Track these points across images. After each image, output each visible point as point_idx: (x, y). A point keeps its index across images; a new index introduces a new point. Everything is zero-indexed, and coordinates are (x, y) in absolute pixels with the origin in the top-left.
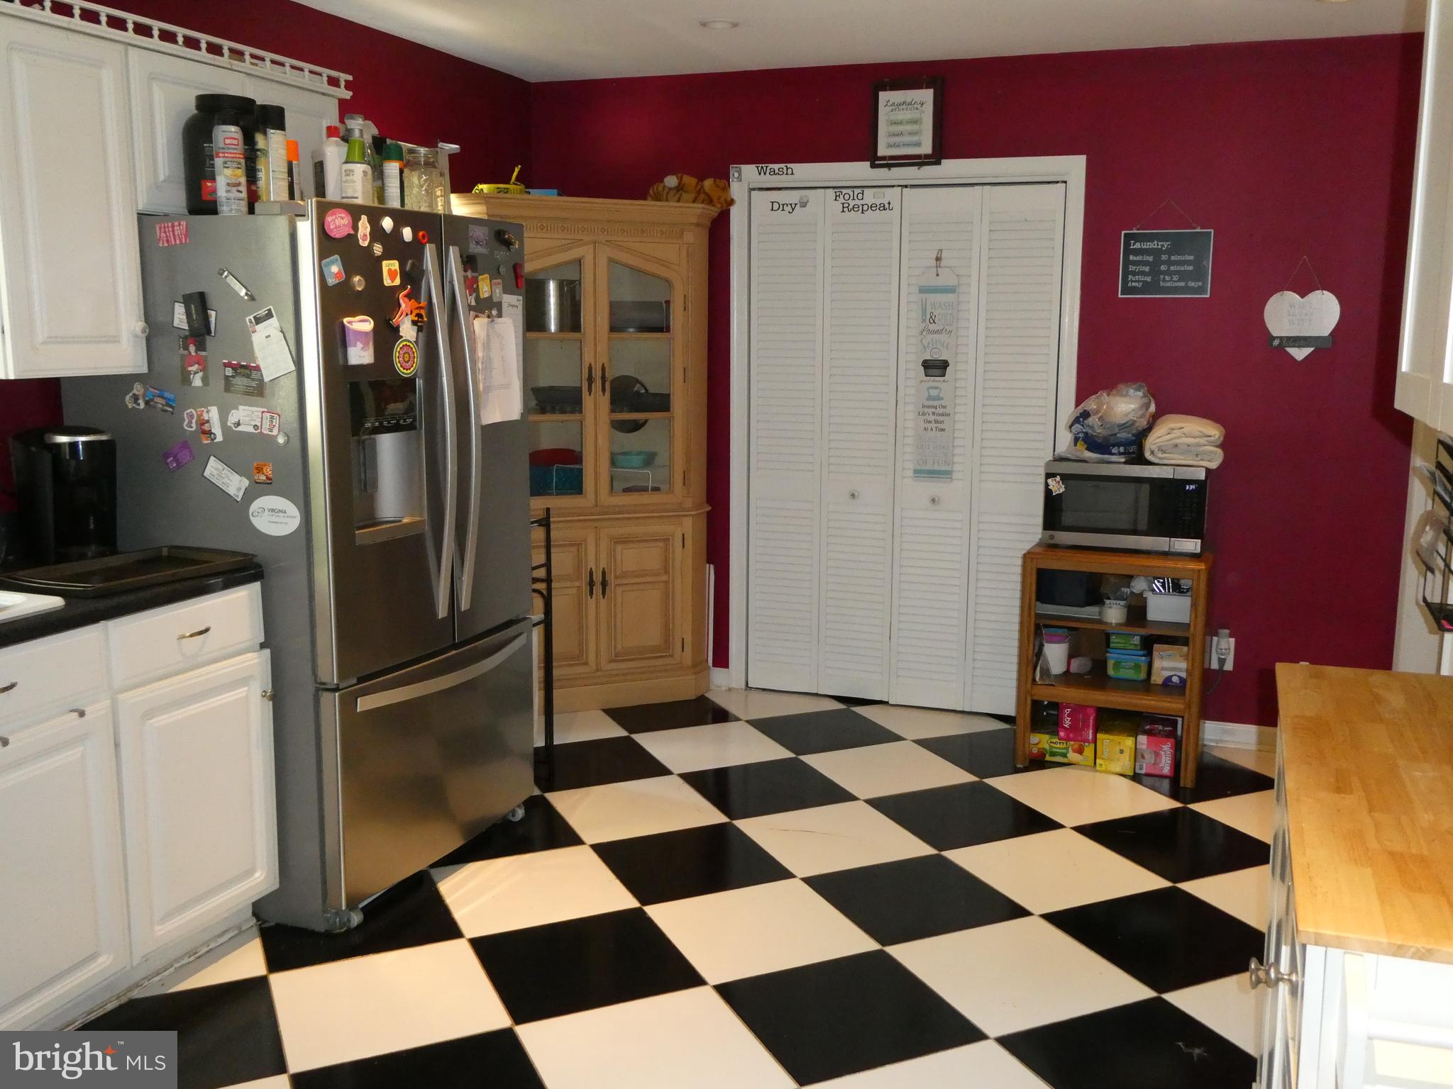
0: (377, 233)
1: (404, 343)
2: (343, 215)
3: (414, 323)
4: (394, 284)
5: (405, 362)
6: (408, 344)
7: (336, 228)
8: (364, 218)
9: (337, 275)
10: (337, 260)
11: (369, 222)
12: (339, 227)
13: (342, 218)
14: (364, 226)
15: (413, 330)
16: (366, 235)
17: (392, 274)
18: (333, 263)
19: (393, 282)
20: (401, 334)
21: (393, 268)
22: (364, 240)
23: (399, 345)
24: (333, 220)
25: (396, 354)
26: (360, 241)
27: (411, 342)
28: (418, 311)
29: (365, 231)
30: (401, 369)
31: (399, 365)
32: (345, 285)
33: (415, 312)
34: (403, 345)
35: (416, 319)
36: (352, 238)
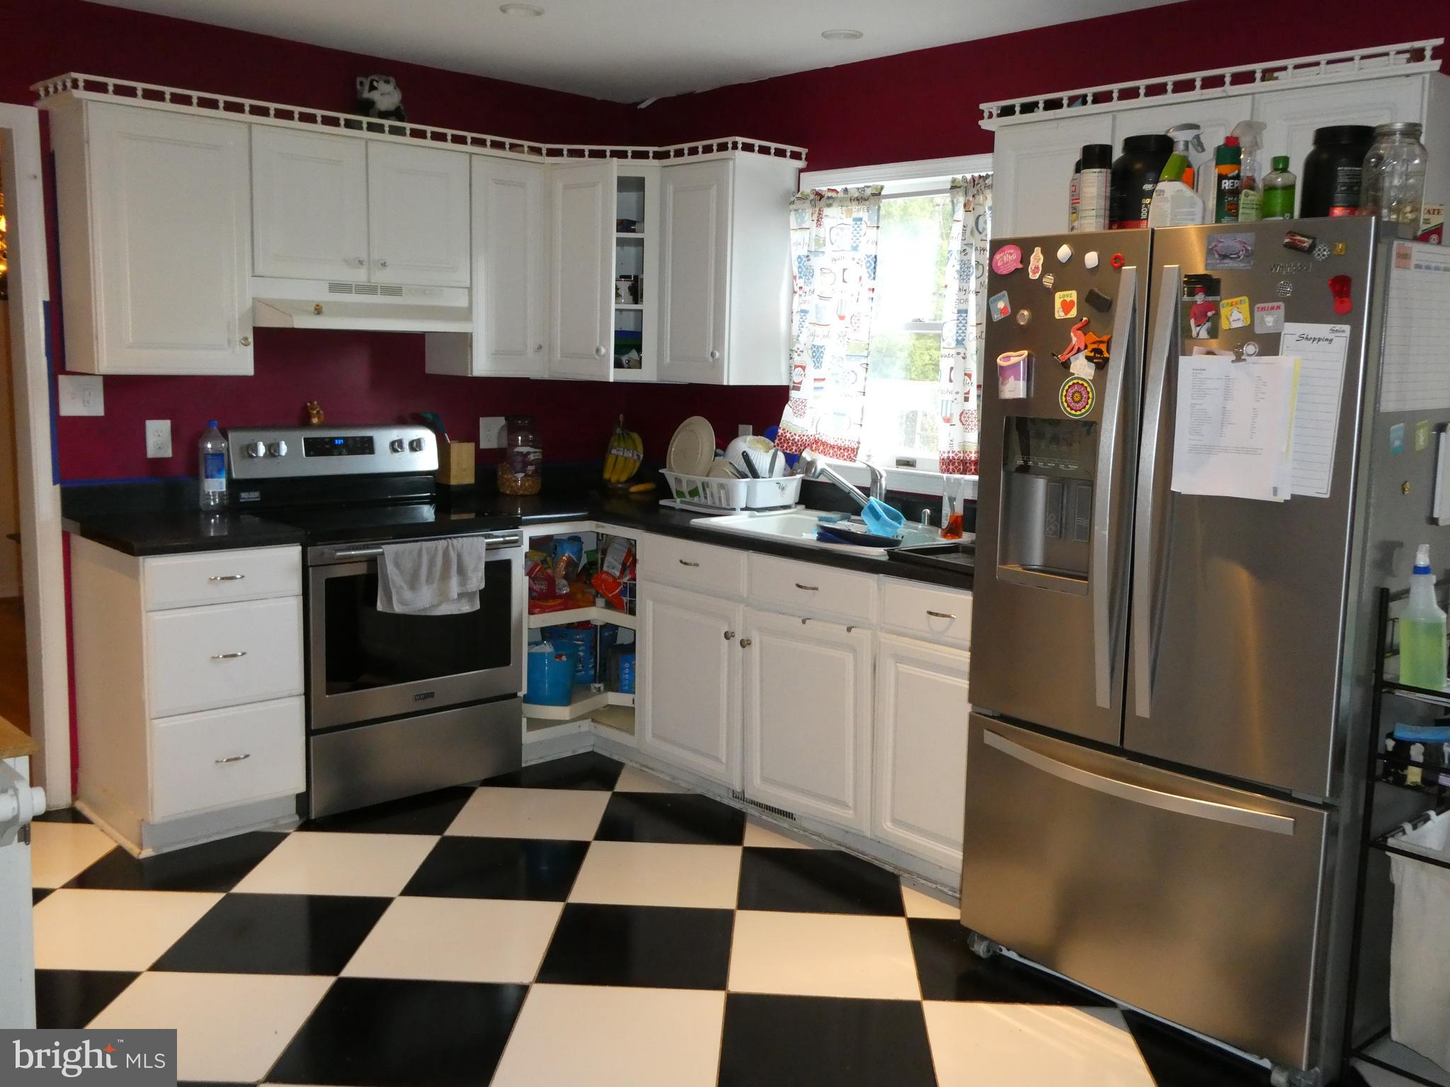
0: (1051, 264)
1: (1075, 381)
2: (1012, 251)
3: (1089, 359)
4: (1069, 316)
5: (1076, 402)
6: (1081, 382)
7: (1004, 264)
8: (1038, 250)
9: (1003, 311)
10: (1004, 296)
11: (1042, 253)
12: (1007, 263)
13: (1011, 254)
14: (1037, 258)
15: (1090, 368)
16: (1038, 268)
17: (1067, 306)
18: (1000, 299)
19: (1066, 314)
20: (1071, 371)
21: (1068, 299)
22: (1034, 273)
23: (1068, 383)
24: (1001, 257)
25: (1063, 392)
26: (1031, 274)
27: (1087, 382)
28: (1095, 346)
29: (1037, 264)
30: (1068, 409)
31: (1065, 405)
32: (1010, 320)
33: (1091, 347)
34: (1074, 384)
35: (1092, 354)
36: (1022, 272)
